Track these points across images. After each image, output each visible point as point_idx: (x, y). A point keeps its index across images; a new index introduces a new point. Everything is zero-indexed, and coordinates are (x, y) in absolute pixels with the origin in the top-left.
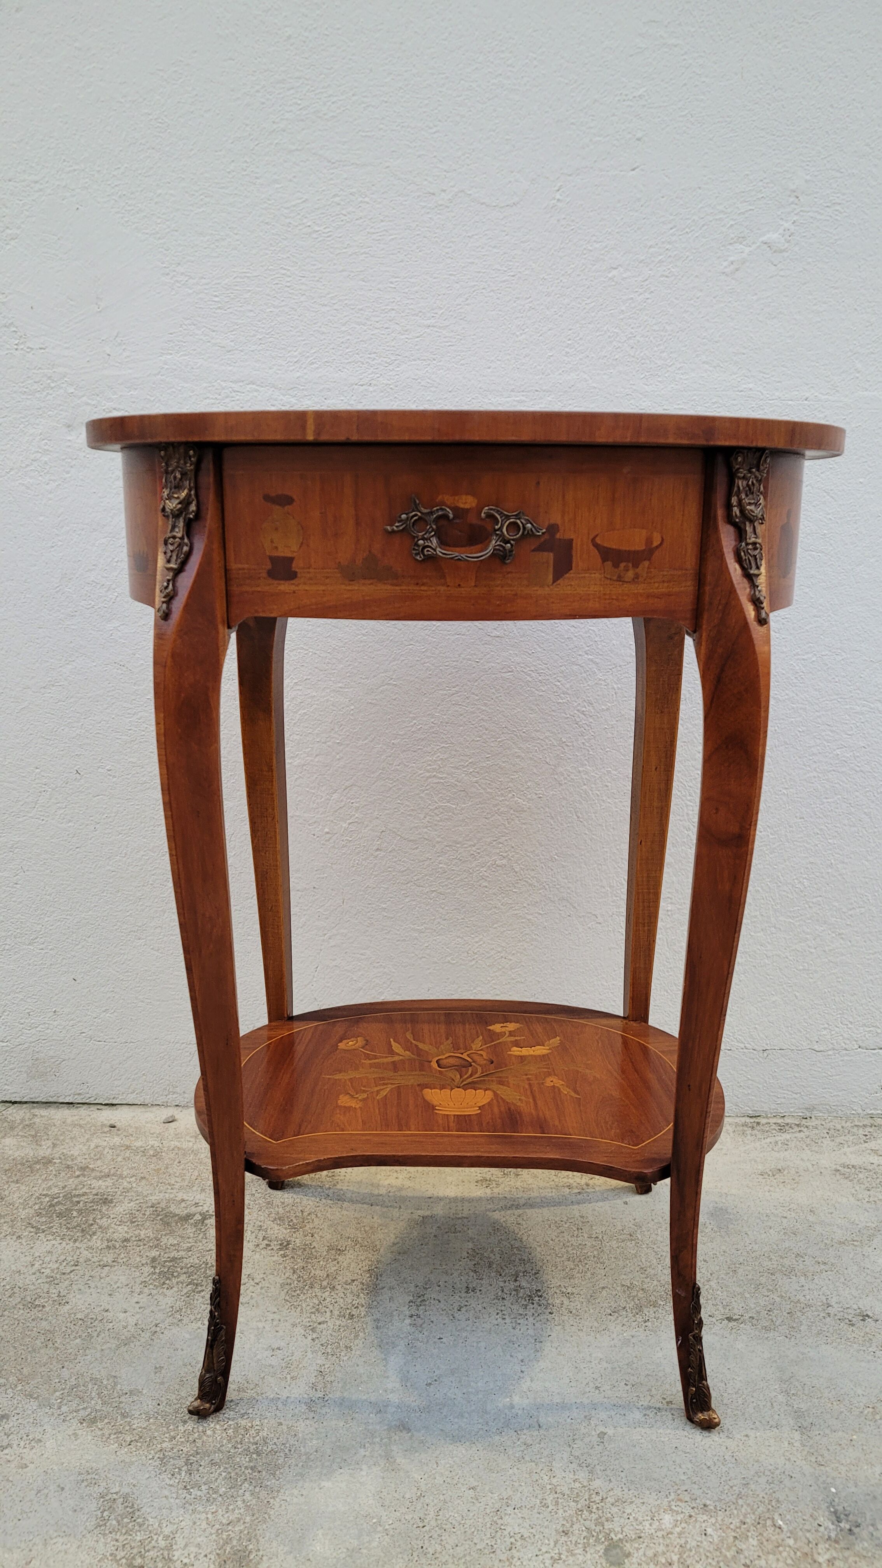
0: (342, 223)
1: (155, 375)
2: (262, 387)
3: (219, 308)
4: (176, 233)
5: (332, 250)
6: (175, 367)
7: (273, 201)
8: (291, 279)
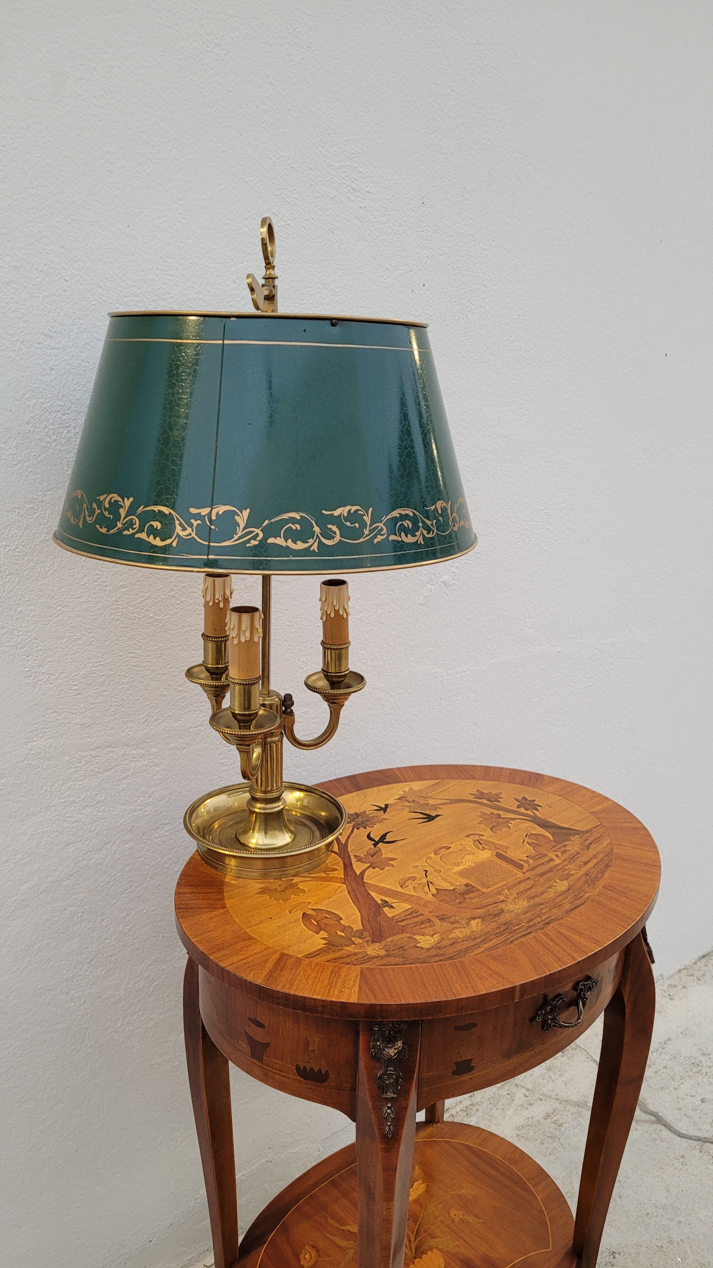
0: (177, 611)
1: (21, 762)
2: (116, 747)
3: (78, 694)
4: (37, 641)
5: (169, 632)
6: (40, 751)
7: (121, 602)
8: (138, 659)
